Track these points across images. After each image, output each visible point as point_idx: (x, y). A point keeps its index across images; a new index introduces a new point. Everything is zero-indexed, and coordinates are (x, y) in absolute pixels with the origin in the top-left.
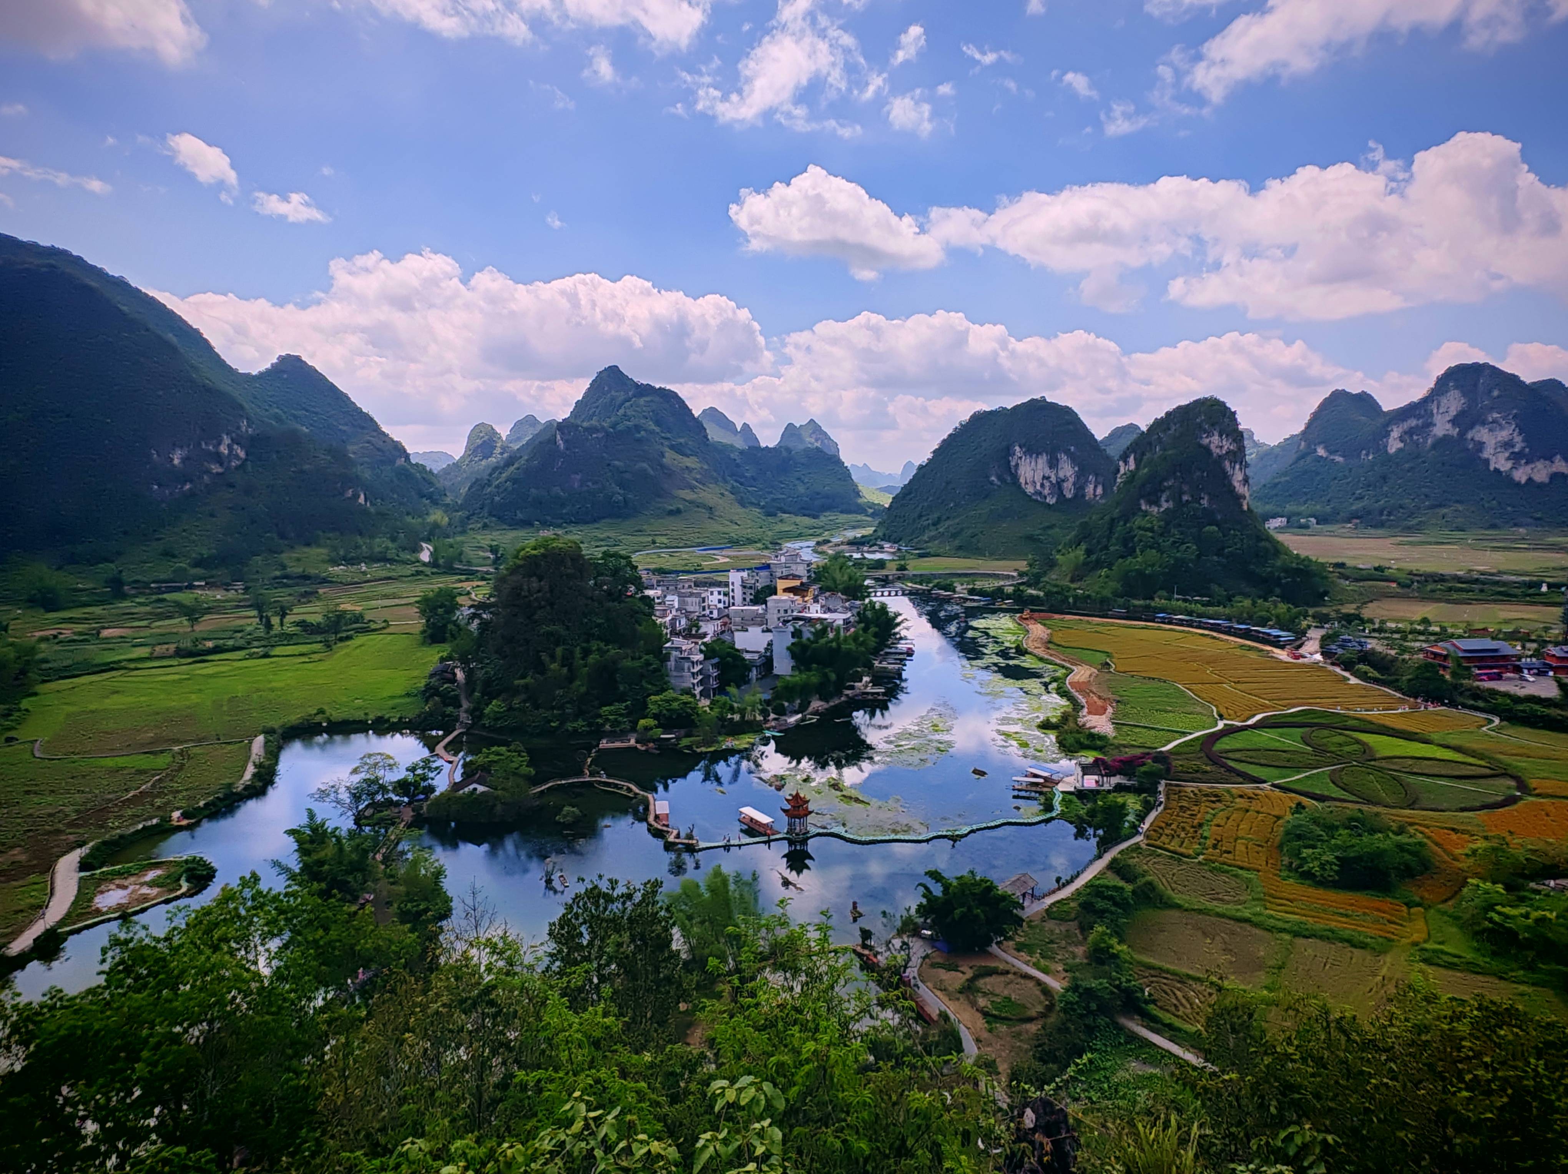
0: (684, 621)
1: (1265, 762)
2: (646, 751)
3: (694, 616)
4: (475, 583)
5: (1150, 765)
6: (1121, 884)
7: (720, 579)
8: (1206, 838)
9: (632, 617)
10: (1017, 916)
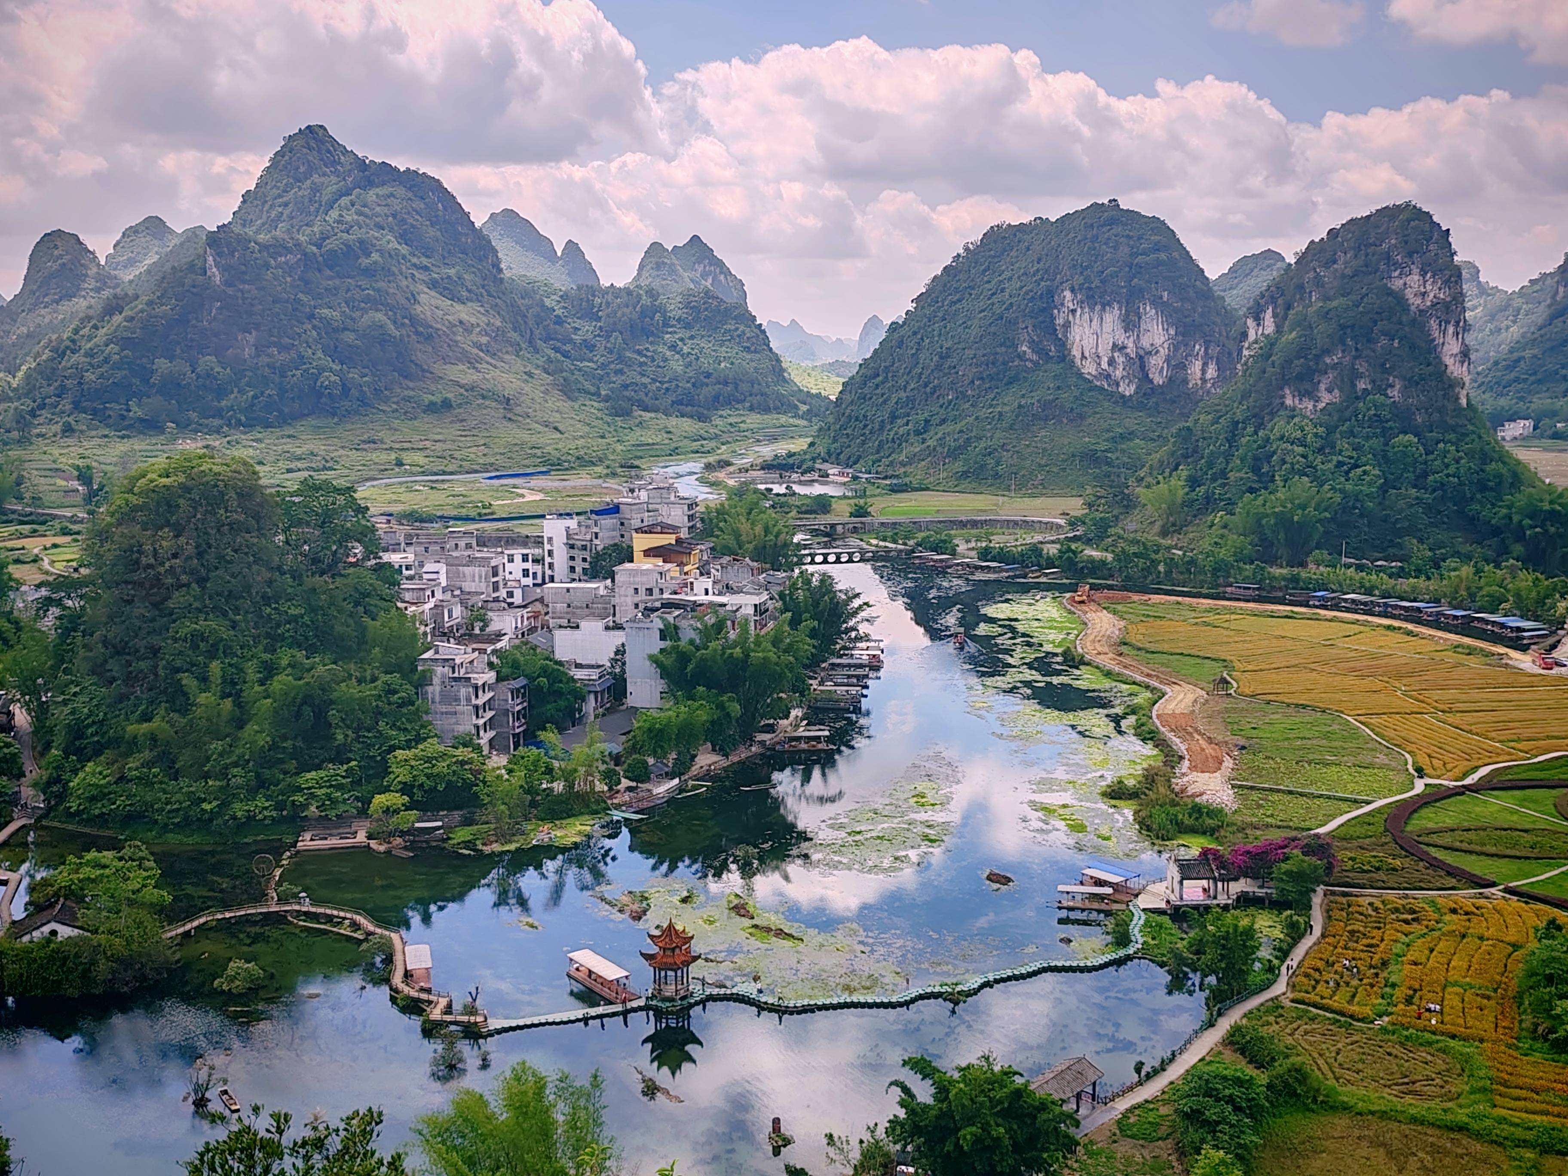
0: (457, 611)
1: (1493, 850)
2: (388, 852)
3: (478, 601)
4: (49, 541)
5: (1297, 859)
6: (1250, 1071)
7: (525, 531)
8: (1393, 986)
9: (357, 604)
10: (1067, 1136)
